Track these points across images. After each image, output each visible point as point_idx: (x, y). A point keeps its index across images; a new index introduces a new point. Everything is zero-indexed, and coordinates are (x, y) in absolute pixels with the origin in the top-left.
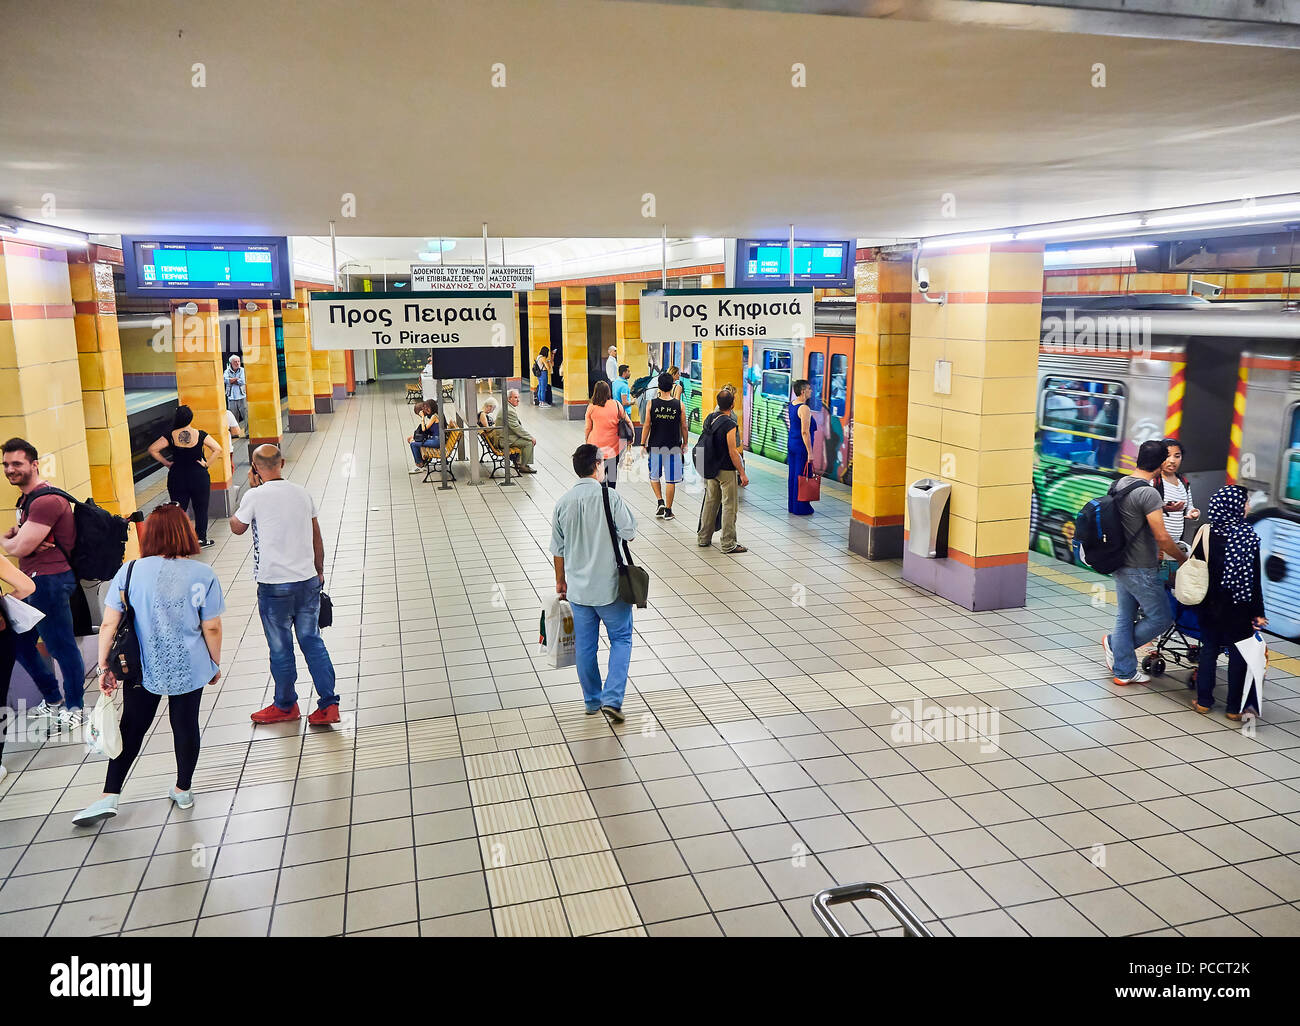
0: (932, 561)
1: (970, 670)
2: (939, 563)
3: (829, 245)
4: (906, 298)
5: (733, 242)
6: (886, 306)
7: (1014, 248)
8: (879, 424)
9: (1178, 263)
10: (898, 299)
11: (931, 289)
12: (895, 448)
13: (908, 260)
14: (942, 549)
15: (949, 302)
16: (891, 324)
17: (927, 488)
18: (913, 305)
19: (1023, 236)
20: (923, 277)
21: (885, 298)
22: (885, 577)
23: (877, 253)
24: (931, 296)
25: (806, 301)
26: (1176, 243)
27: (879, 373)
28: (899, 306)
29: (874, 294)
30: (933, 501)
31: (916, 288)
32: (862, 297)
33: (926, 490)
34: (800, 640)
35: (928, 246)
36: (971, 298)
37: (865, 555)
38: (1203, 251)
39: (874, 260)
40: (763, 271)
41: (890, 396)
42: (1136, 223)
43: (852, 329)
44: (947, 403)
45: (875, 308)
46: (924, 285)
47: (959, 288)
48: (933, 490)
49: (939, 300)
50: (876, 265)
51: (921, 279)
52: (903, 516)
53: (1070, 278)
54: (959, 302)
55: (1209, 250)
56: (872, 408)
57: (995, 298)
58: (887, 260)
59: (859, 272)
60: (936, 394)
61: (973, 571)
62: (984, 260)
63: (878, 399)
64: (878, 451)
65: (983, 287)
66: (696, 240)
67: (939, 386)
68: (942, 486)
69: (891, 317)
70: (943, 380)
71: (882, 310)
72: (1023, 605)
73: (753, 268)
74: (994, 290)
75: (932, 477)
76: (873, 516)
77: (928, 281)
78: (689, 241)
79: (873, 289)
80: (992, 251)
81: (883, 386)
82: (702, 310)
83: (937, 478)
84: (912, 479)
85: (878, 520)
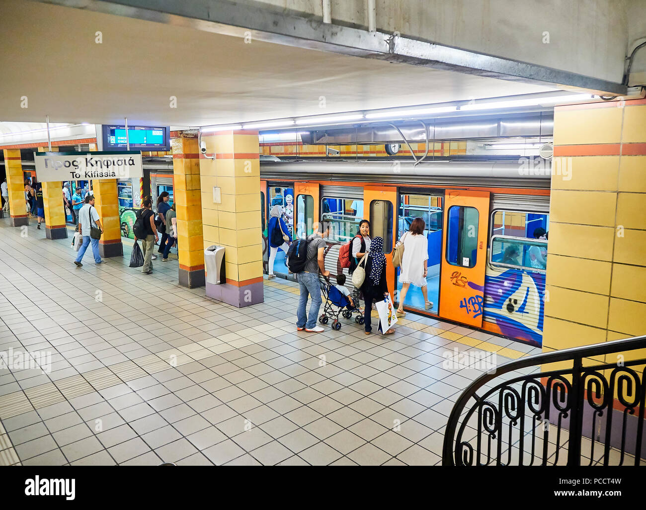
0: (219, 286)
1: (237, 337)
2: (223, 286)
3: (155, 129)
4: (197, 156)
5: (100, 126)
6: (188, 160)
7: (243, 132)
8: (189, 220)
9: (317, 140)
10: (193, 156)
11: (208, 152)
12: (198, 231)
13: (196, 137)
14: (223, 279)
15: (217, 158)
16: (191, 169)
17: (213, 250)
18: (200, 160)
19: (246, 127)
20: (203, 146)
21: (187, 156)
22: (197, 296)
23: (181, 134)
24: (208, 155)
25: (138, 158)
26: (316, 131)
27: (187, 194)
28: (194, 160)
29: (181, 154)
30: (216, 257)
31: (200, 152)
32: (175, 156)
33: (213, 251)
34: (150, 335)
35: (204, 130)
36: (226, 156)
37: (187, 286)
38: (326, 135)
39: (180, 137)
40: (119, 142)
41: (193, 205)
42: (291, 123)
43: (172, 172)
44: (220, 208)
45: (182, 161)
46: (204, 150)
47: (221, 151)
48: (216, 250)
49: (212, 157)
50: (181, 140)
51: (202, 147)
52: (204, 265)
53: (280, 146)
54: (221, 158)
55: (329, 135)
56: (185, 211)
57: (238, 156)
58: (187, 137)
59: (172, 142)
60: (215, 204)
61: (238, 288)
62: (231, 137)
63: (187, 207)
64: (189, 233)
65: (232, 151)
66: (83, 124)
67: (215, 199)
68: (221, 248)
69: (191, 165)
70: (217, 196)
71: (186, 163)
72: (263, 302)
73: (112, 140)
74: (237, 152)
75: (216, 245)
76: (189, 266)
77: (205, 148)
78: (80, 125)
79: (181, 152)
80: (234, 134)
81: (189, 200)
82: (75, 163)
83: (218, 245)
84: (207, 246)
85: (192, 268)
